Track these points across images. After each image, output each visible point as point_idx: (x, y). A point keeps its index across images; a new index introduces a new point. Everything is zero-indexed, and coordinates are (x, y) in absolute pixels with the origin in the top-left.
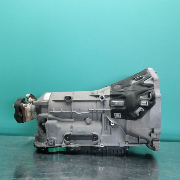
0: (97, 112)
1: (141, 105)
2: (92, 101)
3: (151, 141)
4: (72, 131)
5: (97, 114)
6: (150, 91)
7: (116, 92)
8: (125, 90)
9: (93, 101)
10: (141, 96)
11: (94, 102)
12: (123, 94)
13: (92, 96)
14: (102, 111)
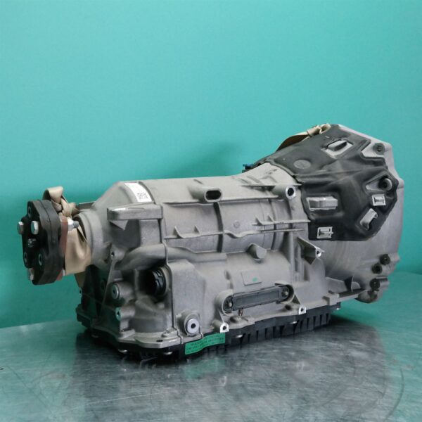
0: (275, 228)
1: (375, 204)
2: (258, 201)
3: (369, 284)
4: (231, 287)
5: (275, 234)
6: (384, 173)
7: (311, 177)
8: (329, 171)
9: (262, 202)
10: (368, 184)
11: (265, 203)
12: (330, 182)
13: (252, 187)
14: (287, 226)
